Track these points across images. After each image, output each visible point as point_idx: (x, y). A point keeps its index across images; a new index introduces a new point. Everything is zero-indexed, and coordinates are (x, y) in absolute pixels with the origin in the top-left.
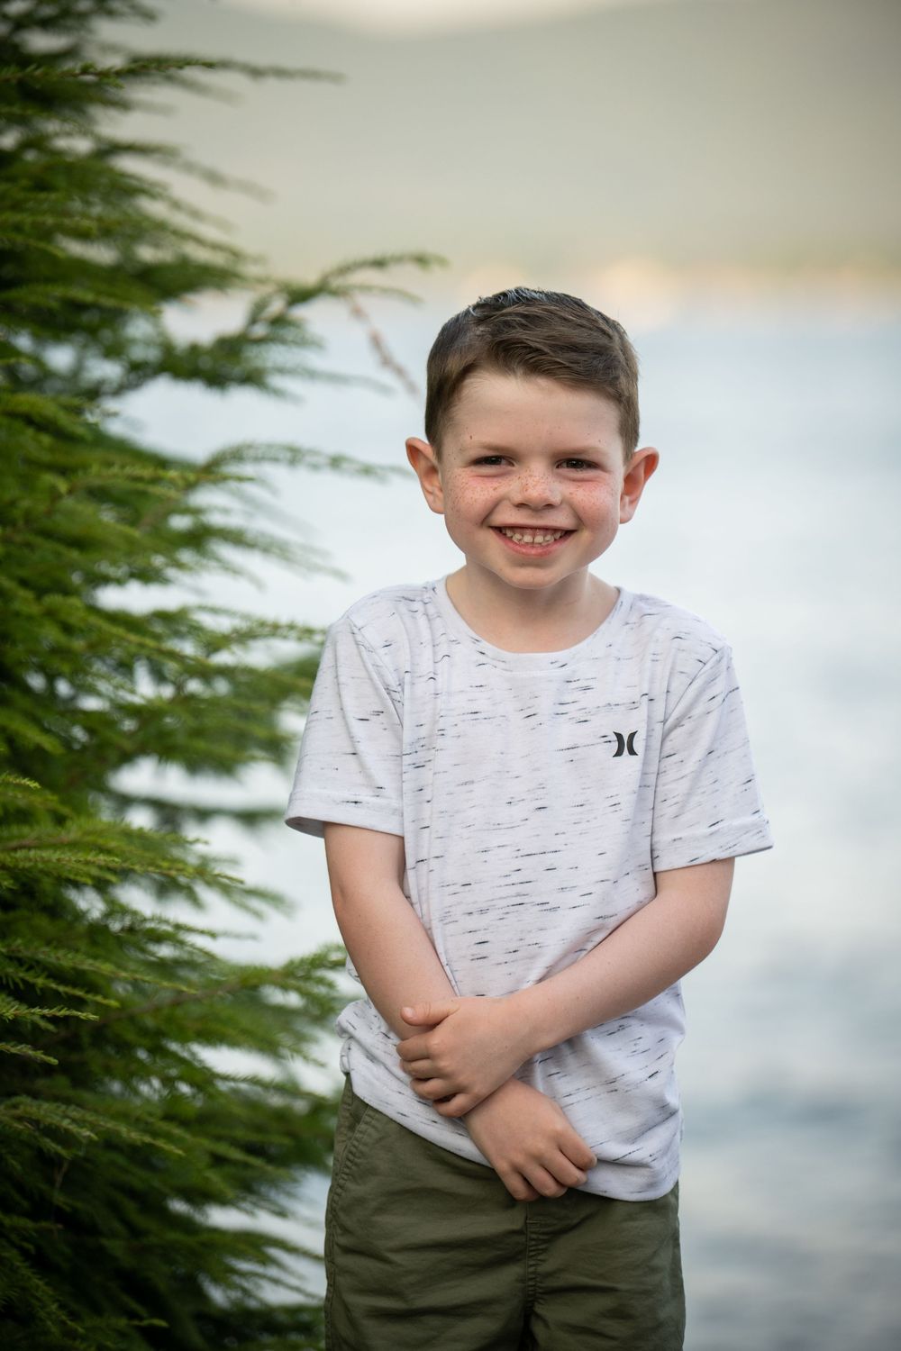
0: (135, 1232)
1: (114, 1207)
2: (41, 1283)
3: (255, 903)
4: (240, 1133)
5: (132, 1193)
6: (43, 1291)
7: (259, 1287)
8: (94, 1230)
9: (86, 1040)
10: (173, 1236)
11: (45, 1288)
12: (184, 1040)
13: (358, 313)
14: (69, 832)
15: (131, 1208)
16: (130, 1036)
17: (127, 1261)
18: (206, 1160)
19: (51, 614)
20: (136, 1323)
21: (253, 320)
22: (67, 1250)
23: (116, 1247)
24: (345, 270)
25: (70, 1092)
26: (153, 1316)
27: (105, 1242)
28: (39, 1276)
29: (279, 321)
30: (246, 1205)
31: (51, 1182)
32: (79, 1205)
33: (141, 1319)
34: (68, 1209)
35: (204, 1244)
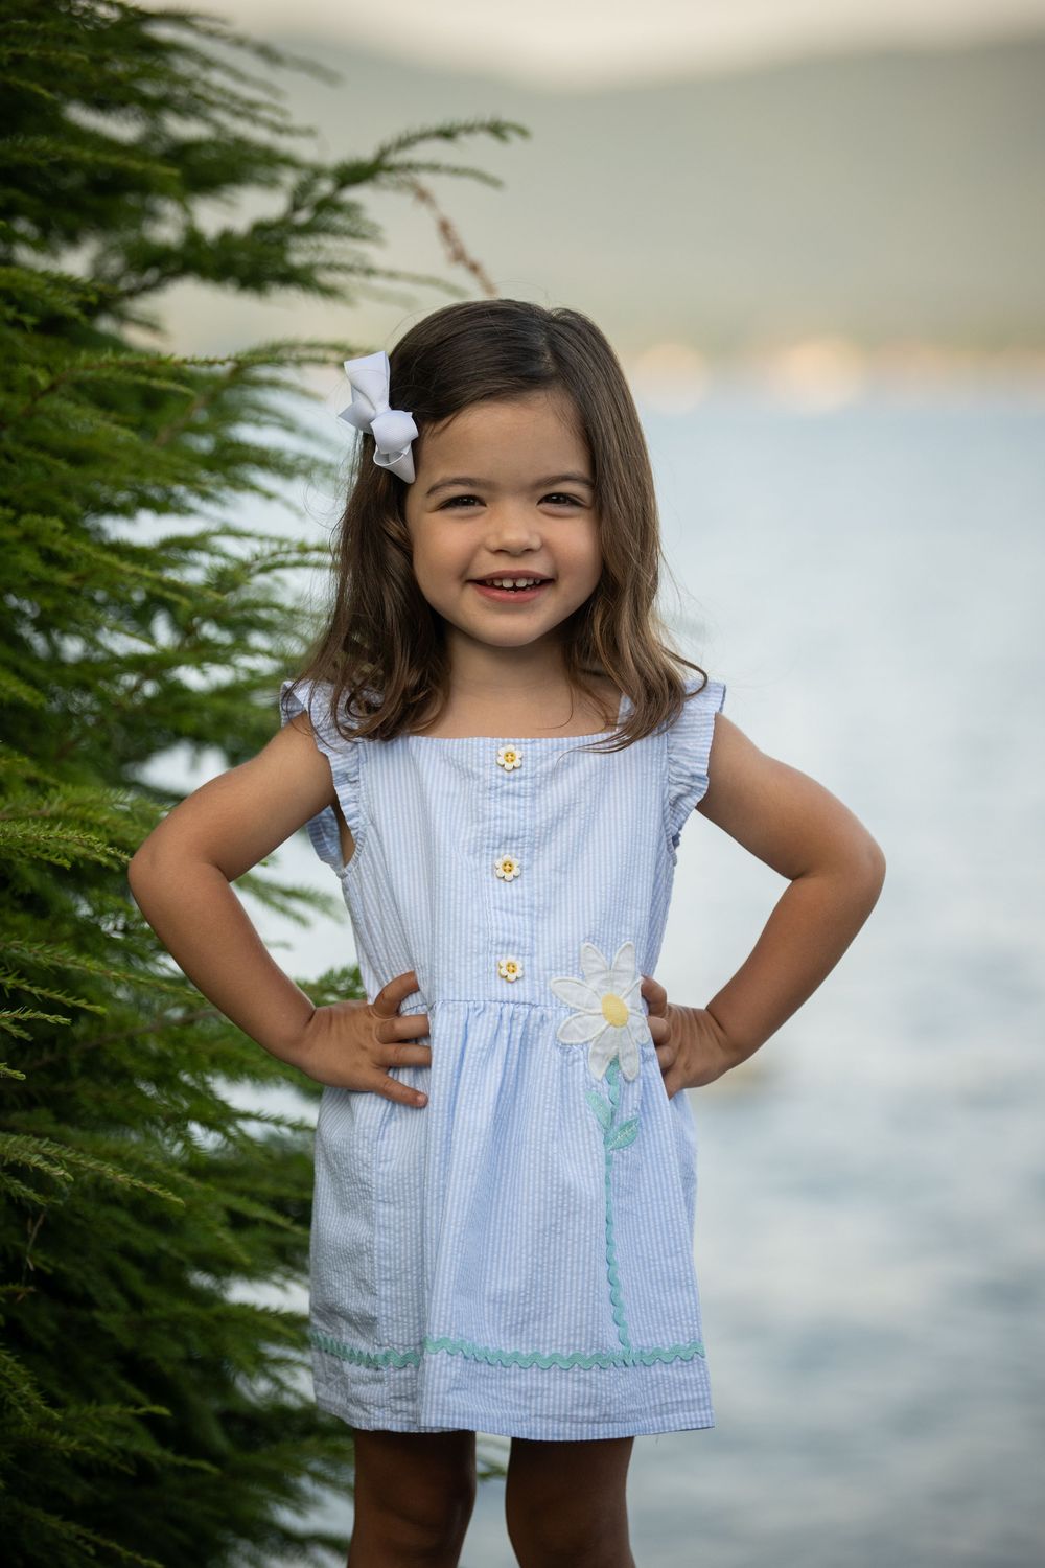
0: (136, 1303)
1: (113, 1274)
2: (11, 1360)
3: (297, 906)
4: (267, 1187)
5: (138, 1260)
6: (12, 1369)
7: (294, 1376)
8: (88, 1302)
9: (76, 1066)
10: (183, 1307)
11: (16, 1366)
12: (196, 1069)
13: (423, 195)
14: (50, 803)
15: (135, 1276)
16: (129, 1062)
17: (127, 1340)
18: (222, 1216)
19: (28, 538)
20: (131, 1410)
21: (296, 207)
22: (52, 1326)
23: (113, 1321)
24: (405, 143)
25: (51, 1128)
26: (154, 1402)
27: (97, 1314)
28: (8, 1352)
29: (327, 205)
30: (276, 1278)
31: (25, 1237)
32: (61, 1266)
33: (138, 1405)
34: (49, 1271)
35: (219, 1318)
